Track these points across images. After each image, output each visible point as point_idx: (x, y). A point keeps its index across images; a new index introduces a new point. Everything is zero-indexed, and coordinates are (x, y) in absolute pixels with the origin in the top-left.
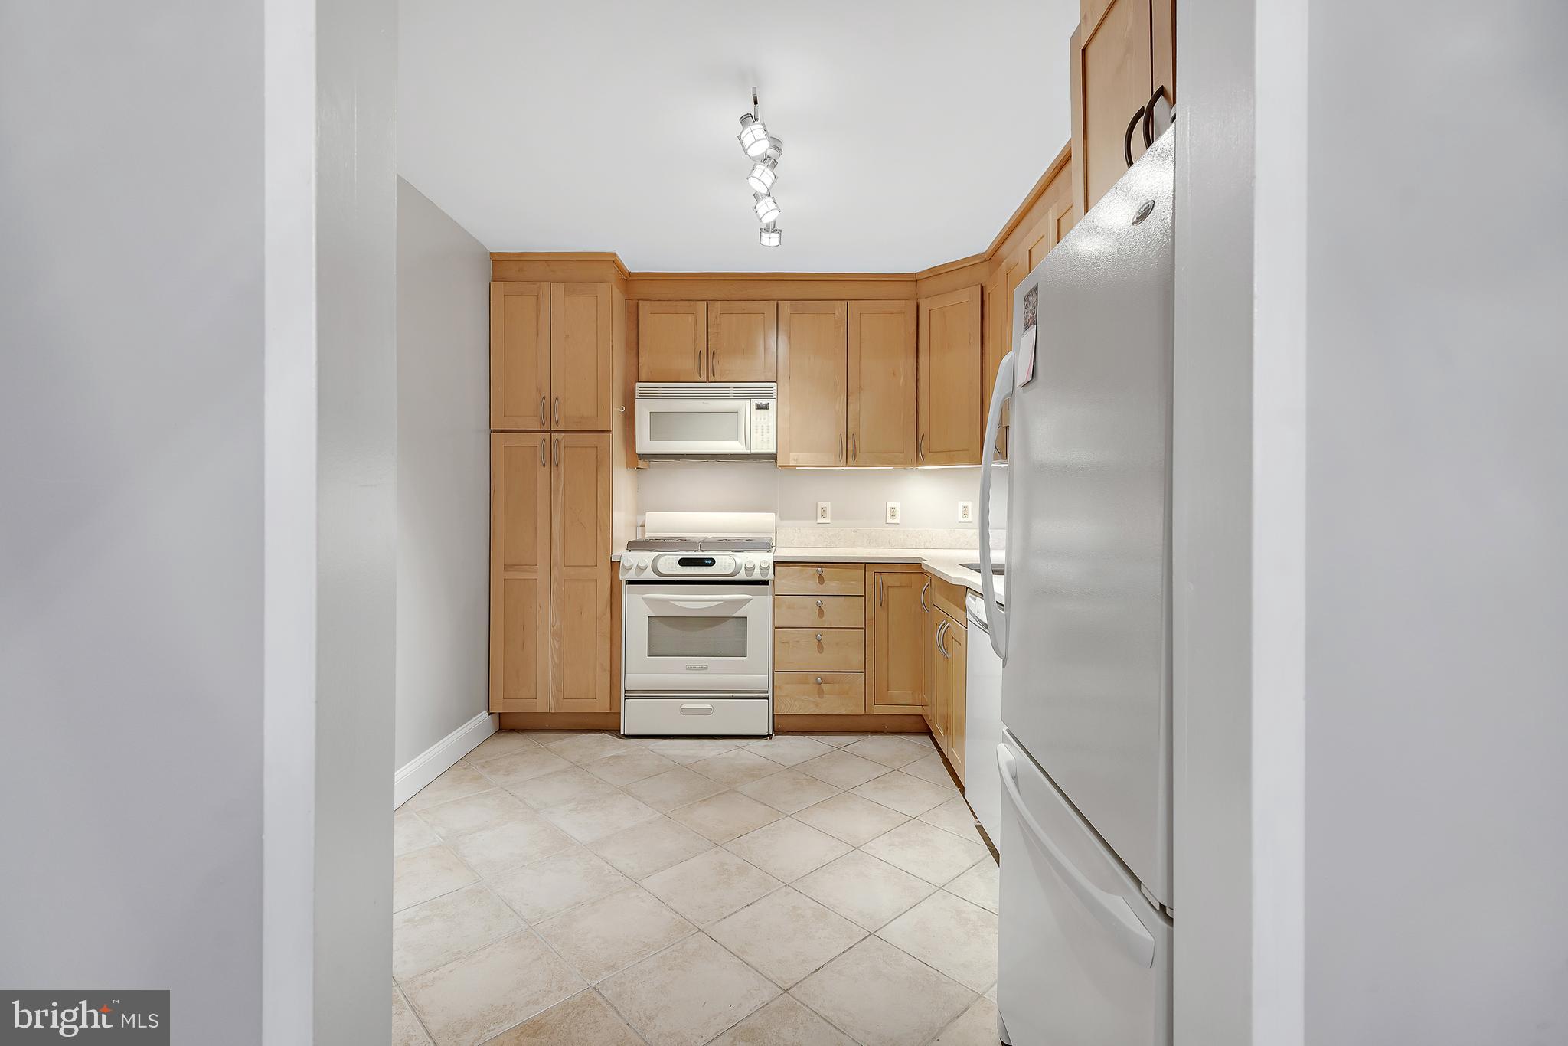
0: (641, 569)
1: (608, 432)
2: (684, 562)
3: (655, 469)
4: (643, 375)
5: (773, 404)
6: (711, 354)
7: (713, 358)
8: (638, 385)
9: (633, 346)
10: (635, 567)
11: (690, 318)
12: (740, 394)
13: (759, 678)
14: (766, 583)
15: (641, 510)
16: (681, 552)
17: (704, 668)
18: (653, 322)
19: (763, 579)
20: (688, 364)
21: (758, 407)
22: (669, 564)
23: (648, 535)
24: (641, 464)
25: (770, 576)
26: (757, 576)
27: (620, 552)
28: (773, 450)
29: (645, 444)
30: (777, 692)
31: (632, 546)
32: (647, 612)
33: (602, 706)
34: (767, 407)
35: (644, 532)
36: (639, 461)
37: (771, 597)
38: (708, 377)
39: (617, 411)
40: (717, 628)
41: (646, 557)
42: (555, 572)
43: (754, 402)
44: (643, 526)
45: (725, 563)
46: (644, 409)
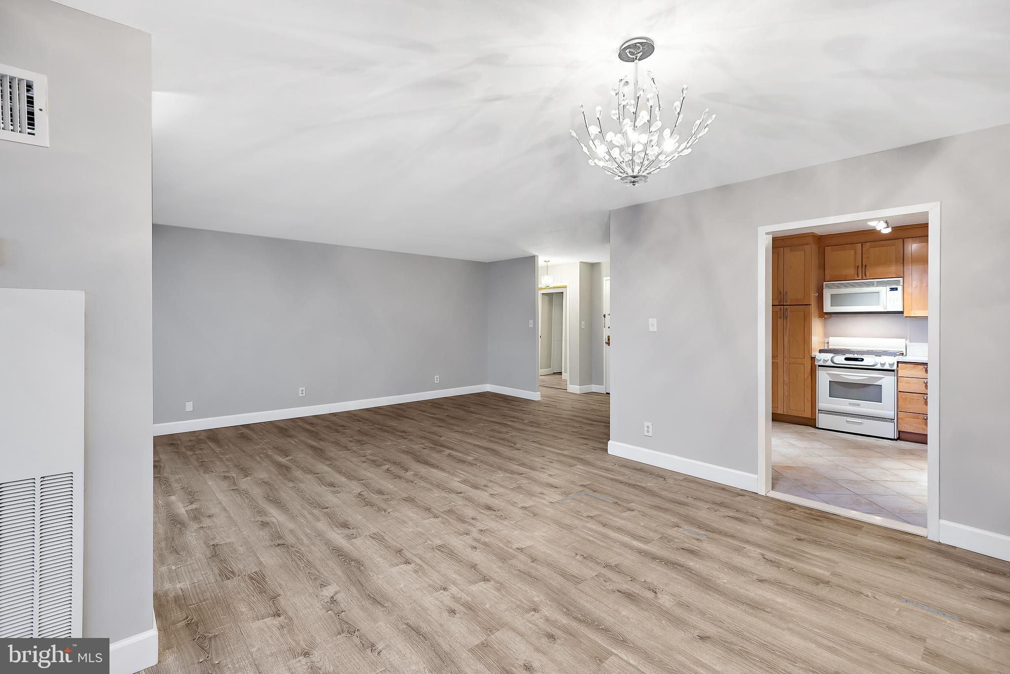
0: (825, 361)
1: (810, 305)
2: (847, 359)
3: (834, 319)
4: (827, 278)
5: (900, 288)
6: (864, 267)
7: (865, 268)
8: (824, 283)
9: (822, 266)
10: (822, 360)
11: (853, 252)
12: (879, 284)
13: (891, 413)
14: (893, 371)
15: (826, 335)
16: (846, 355)
17: (859, 405)
18: (832, 255)
19: (890, 368)
20: (851, 271)
21: (892, 289)
22: (840, 359)
23: (830, 347)
24: (826, 316)
25: (895, 367)
26: (887, 367)
27: (815, 353)
28: (901, 310)
29: (828, 308)
30: (899, 420)
31: (821, 351)
32: (829, 379)
33: (807, 414)
34: (896, 289)
35: (828, 346)
36: (825, 316)
37: (896, 377)
38: (862, 277)
39: (814, 295)
40: (865, 388)
41: (829, 356)
42: (785, 359)
43: (888, 288)
44: (828, 343)
45: (868, 361)
46: (827, 294)
